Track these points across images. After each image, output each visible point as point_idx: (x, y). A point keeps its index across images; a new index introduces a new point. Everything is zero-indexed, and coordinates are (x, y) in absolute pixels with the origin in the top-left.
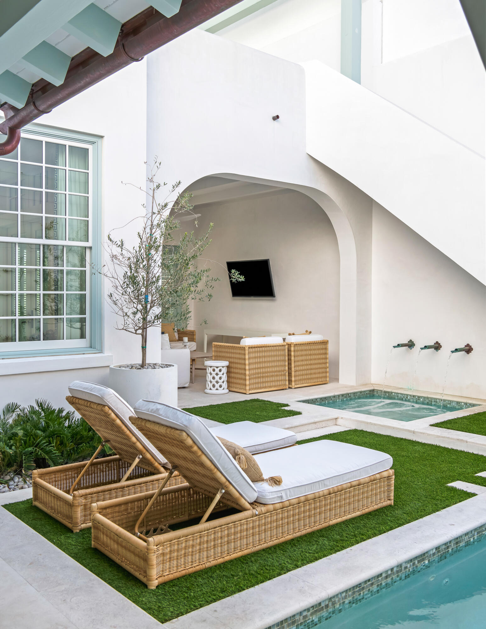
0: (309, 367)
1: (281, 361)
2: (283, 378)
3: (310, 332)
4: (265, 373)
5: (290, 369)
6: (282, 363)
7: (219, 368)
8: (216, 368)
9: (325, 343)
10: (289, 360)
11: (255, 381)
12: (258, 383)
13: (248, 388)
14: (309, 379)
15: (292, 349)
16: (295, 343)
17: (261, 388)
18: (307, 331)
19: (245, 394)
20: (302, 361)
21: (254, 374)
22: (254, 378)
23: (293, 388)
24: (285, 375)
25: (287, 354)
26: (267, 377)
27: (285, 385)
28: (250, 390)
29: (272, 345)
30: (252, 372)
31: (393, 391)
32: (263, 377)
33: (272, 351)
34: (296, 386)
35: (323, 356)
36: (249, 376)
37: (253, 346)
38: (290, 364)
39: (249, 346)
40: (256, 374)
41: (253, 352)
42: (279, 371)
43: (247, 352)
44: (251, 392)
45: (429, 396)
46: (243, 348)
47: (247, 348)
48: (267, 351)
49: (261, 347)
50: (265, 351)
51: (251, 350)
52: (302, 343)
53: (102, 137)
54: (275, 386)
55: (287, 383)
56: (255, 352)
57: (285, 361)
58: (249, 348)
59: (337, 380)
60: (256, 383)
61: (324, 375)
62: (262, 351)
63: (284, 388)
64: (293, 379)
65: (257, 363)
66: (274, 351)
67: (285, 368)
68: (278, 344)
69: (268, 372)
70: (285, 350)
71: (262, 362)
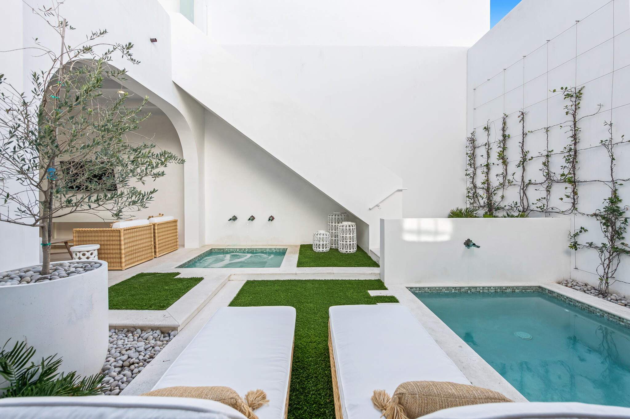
0: (167, 240)
1: (148, 238)
2: (150, 251)
3: (163, 215)
4: (137, 249)
5: (155, 243)
6: (149, 240)
7: (90, 252)
8: (86, 253)
9: (176, 221)
10: (154, 236)
11: (129, 258)
12: (132, 259)
13: (123, 265)
14: (167, 248)
15: (156, 228)
16: (158, 223)
17: (134, 262)
18: (160, 214)
19: (121, 270)
20: (163, 236)
21: (128, 252)
22: (128, 256)
23: (158, 257)
24: (151, 248)
25: (153, 232)
26: (139, 252)
27: (152, 256)
28: (125, 266)
29: (142, 226)
30: (127, 250)
31: (226, 248)
32: (136, 253)
33: (141, 231)
34: (160, 255)
35: (175, 231)
36: (125, 254)
37: (128, 228)
38: (155, 239)
39: (124, 229)
40: (130, 251)
41: (127, 234)
42: (148, 246)
43: (122, 234)
44: (126, 268)
45: (252, 247)
46: (119, 231)
47: (122, 231)
48: (138, 231)
49: (134, 229)
50: (136, 232)
51: (126, 232)
52: (163, 223)
54: (145, 259)
55: (153, 254)
56: (129, 233)
57: (151, 237)
58: (124, 230)
59: (183, 246)
60: (130, 259)
61: (176, 243)
62: (135, 232)
63: (151, 258)
64: (157, 250)
65: (131, 242)
66: (143, 230)
67: (151, 243)
68: (147, 225)
69: (139, 248)
70: (151, 229)
71: (135, 241)
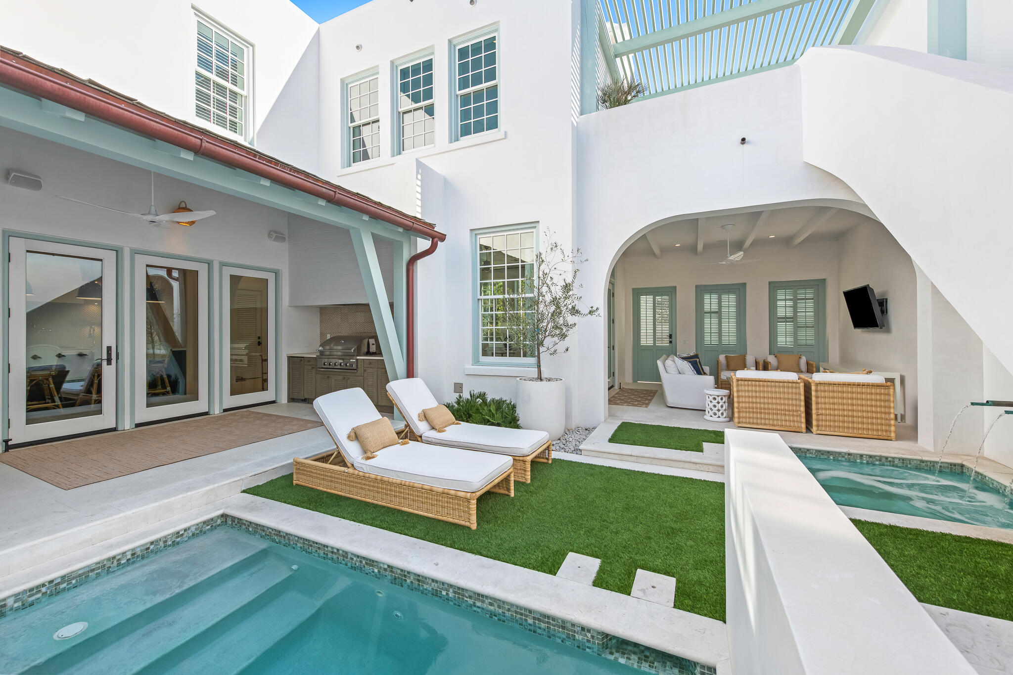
0: (849, 413)
1: (791, 399)
2: (796, 419)
4: (765, 409)
6: (794, 402)
9: (885, 387)
11: (747, 415)
12: (753, 418)
13: (736, 420)
14: (848, 428)
15: (813, 388)
16: (817, 382)
17: (757, 424)
20: (834, 404)
21: (746, 408)
22: (746, 412)
23: (815, 433)
24: (799, 416)
25: (803, 393)
26: (768, 413)
27: (800, 428)
28: (739, 423)
29: (776, 380)
30: (743, 405)
32: (760, 413)
33: (775, 386)
34: (820, 432)
37: (745, 379)
40: (749, 408)
42: (789, 411)
43: (735, 384)
47: (735, 381)
48: (767, 386)
50: (764, 386)
53: (539, 222)
54: (781, 426)
55: (803, 426)
57: (799, 400)
58: (738, 380)
60: (749, 417)
62: (760, 386)
63: (797, 430)
64: (815, 423)
65: (752, 397)
66: (779, 387)
67: (799, 408)
68: (787, 381)
69: (769, 409)
70: (799, 388)
71: (760, 397)
